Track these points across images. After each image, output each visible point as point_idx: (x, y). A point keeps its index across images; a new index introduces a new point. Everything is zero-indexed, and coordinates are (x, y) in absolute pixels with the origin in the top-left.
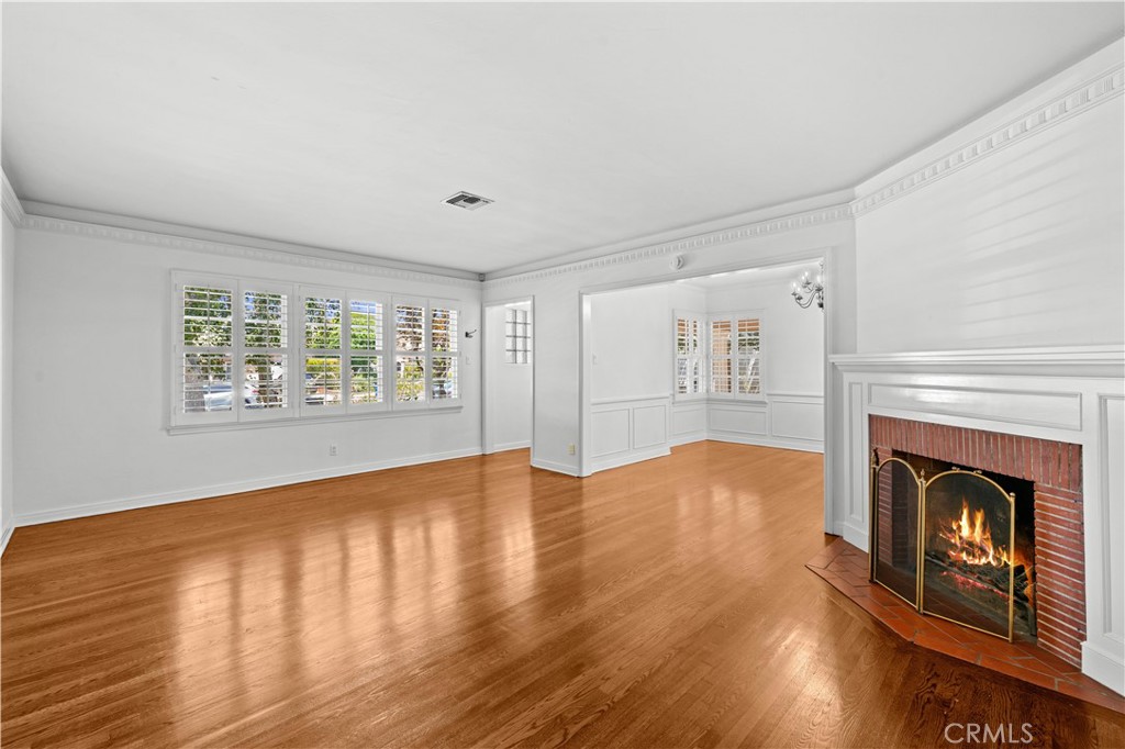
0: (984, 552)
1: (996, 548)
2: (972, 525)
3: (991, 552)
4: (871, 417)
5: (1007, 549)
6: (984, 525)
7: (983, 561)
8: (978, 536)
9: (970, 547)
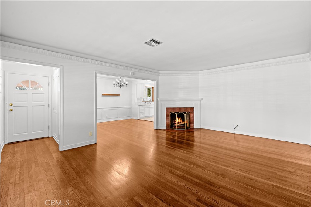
0: (181, 123)
1: (183, 122)
2: (179, 120)
3: (182, 122)
4: (166, 108)
5: (184, 121)
6: (181, 120)
7: (181, 124)
8: (180, 121)
9: (178, 123)
